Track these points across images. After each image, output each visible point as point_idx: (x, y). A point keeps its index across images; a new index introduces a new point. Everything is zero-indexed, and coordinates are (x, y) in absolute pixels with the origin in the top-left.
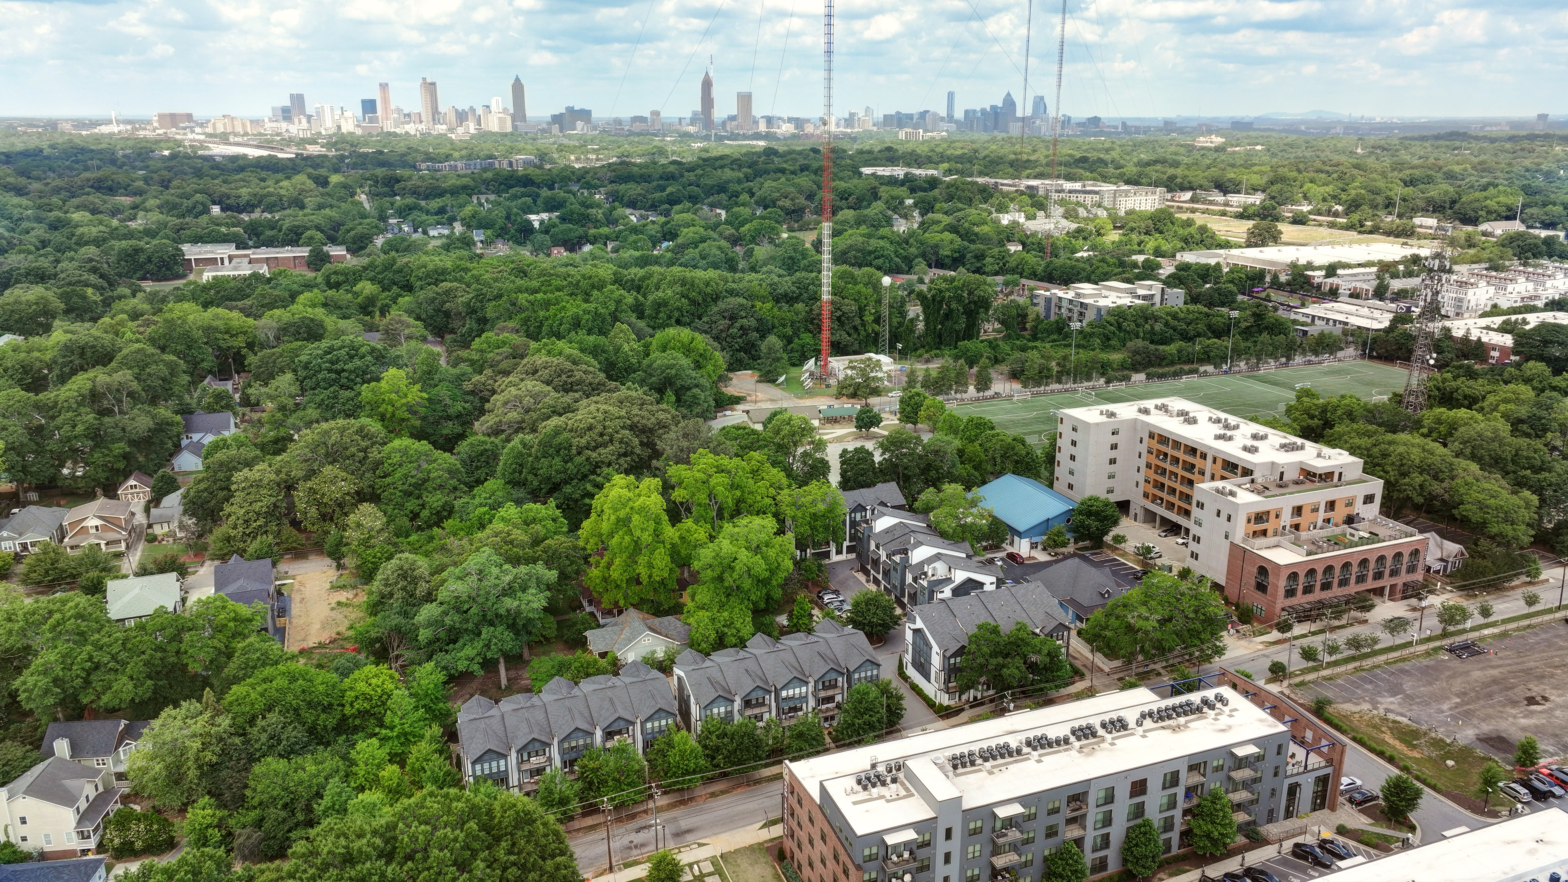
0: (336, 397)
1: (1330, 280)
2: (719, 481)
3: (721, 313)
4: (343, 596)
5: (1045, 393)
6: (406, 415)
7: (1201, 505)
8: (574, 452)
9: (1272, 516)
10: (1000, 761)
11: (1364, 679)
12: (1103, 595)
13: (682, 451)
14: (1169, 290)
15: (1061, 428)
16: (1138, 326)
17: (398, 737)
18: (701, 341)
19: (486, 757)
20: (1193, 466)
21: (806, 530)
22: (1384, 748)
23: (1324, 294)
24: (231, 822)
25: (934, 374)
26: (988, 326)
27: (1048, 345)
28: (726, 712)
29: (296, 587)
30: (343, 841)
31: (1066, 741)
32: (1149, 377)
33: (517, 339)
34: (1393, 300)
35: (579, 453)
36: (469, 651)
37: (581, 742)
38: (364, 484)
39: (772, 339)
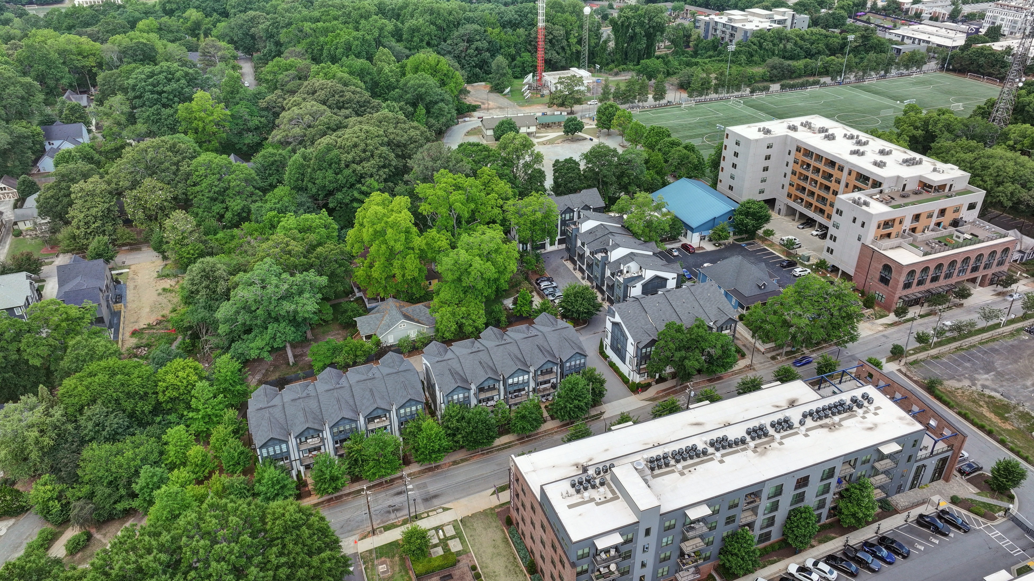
0: (159, 114)
1: (916, 6)
2: (457, 197)
3: (461, 37)
4: (168, 283)
5: (705, 101)
6: (215, 129)
7: (839, 212)
8: (343, 165)
9: (897, 222)
10: (690, 462)
11: (963, 357)
12: (760, 287)
13: (427, 168)
14: (797, 16)
15: (726, 142)
16: (774, 45)
17: (203, 418)
18: (445, 63)
19: (270, 443)
20: (831, 176)
21: (528, 234)
22: (985, 423)
23: (911, 17)
24: (68, 494)
25: (623, 87)
26: (662, 45)
27: (707, 60)
28: (464, 398)
29: (131, 276)
30: (132, 556)
31: (743, 441)
32: (783, 87)
33: (301, 63)
34: (963, 22)
35: (347, 166)
36: (259, 343)
37: (348, 427)
38: (179, 192)
39: (500, 58)
